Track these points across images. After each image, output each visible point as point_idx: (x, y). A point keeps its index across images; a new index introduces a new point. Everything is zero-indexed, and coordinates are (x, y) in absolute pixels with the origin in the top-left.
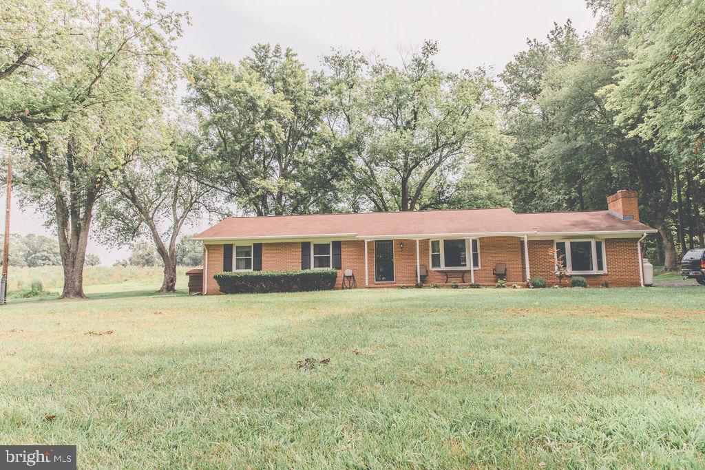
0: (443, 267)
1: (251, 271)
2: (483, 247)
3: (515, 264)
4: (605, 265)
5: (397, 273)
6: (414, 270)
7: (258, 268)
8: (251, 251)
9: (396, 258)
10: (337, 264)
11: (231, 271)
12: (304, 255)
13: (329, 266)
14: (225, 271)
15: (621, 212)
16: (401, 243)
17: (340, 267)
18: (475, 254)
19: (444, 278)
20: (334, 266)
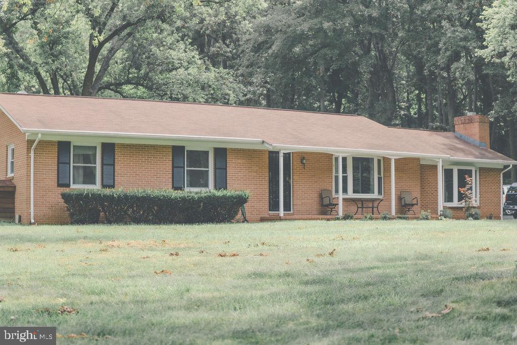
0: (350, 194)
1: (96, 188)
2: (387, 170)
3: (414, 193)
4: (478, 196)
5: (295, 201)
6: (315, 196)
7: (109, 184)
8: (95, 155)
9: (295, 178)
10: (221, 183)
11: (68, 186)
12: (176, 167)
13: (206, 185)
14: (59, 185)
15: (477, 138)
16: (303, 157)
17: (226, 188)
18: (380, 179)
19: (353, 208)
20: (217, 187)
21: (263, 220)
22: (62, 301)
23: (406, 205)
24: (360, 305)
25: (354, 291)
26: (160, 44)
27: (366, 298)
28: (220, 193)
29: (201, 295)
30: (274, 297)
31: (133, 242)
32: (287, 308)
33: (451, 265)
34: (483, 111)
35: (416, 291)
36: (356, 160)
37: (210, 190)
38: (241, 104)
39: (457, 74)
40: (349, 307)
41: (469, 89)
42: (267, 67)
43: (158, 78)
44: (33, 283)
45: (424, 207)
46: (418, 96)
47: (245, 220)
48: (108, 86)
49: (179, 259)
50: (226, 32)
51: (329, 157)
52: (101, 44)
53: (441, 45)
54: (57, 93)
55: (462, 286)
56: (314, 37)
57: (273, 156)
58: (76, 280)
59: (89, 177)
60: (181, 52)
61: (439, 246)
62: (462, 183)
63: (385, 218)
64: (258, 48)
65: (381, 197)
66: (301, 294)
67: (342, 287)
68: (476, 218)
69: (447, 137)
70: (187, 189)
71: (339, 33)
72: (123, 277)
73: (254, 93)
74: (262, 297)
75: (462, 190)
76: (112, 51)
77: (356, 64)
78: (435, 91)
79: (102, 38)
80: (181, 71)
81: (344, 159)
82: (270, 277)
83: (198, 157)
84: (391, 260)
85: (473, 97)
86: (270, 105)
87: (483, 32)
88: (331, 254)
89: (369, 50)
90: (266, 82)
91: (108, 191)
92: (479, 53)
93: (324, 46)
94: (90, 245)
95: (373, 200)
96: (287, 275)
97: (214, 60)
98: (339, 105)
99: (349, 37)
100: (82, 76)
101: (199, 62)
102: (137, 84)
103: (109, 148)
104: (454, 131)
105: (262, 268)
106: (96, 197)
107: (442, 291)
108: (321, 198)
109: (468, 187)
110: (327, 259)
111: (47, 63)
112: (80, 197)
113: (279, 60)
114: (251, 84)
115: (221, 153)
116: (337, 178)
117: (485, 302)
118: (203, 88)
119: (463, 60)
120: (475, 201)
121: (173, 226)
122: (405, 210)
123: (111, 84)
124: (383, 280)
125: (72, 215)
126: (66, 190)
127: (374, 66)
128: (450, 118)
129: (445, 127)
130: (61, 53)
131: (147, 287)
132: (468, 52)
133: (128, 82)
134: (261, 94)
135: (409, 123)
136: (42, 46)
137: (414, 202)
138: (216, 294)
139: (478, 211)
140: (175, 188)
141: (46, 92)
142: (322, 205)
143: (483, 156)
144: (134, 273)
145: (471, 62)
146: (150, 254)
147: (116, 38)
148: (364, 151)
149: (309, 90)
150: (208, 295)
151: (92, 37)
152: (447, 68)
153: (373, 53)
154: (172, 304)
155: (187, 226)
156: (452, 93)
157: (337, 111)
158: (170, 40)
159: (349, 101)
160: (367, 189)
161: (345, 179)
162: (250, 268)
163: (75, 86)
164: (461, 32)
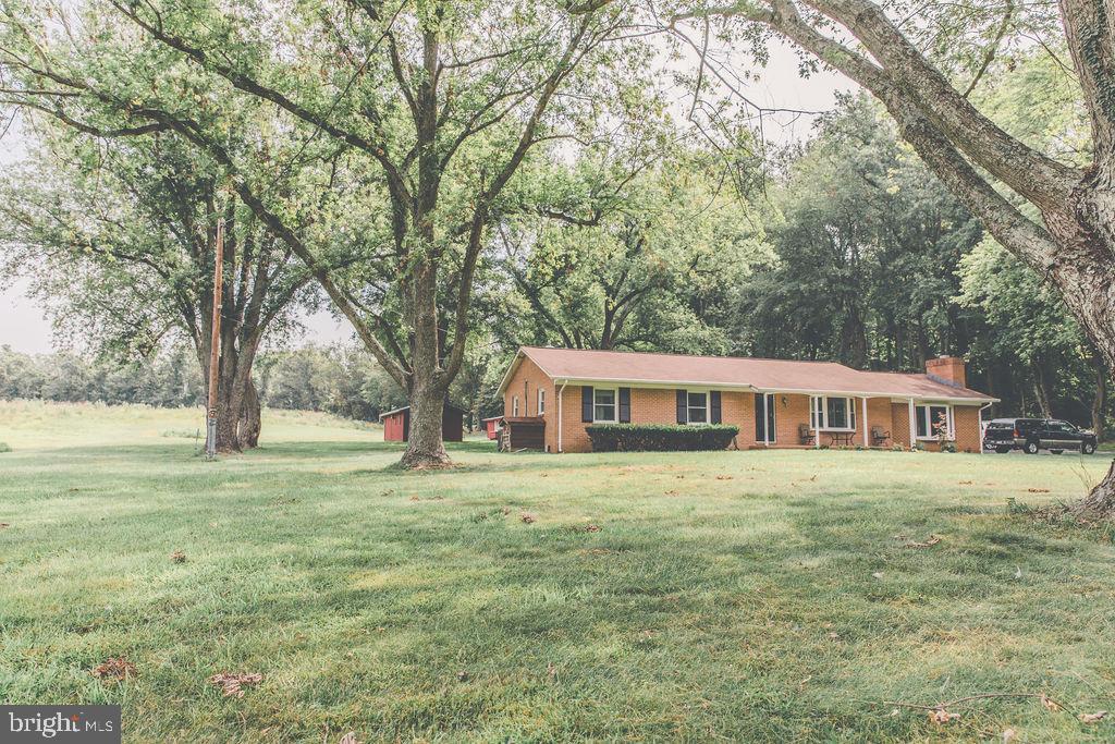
0: (826, 428)
1: (615, 422)
2: (859, 407)
3: (886, 426)
4: (954, 431)
5: (778, 433)
6: (795, 429)
7: (625, 418)
8: (613, 397)
9: (777, 415)
10: (717, 418)
11: (592, 421)
12: (680, 407)
13: (704, 420)
14: (584, 421)
15: (951, 378)
16: (784, 398)
17: (720, 423)
18: (852, 415)
19: (829, 440)
20: (713, 422)
21: (751, 448)
22: (588, 519)
23: (878, 438)
24: (844, 528)
25: (837, 514)
26: (664, 307)
27: (849, 522)
28: (715, 427)
29: (704, 513)
30: (766, 517)
31: (646, 467)
32: (779, 527)
33: (931, 495)
34: (957, 354)
35: (898, 519)
36: (831, 400)
37: (708, 424)
38: (731, 355)
39: (929, 321)
40: (835, 529)
41: (941, 334)
42: (752, 325)
43: (664, 336)
44: (562, 504)
45: (896, 440)
46: (888, 343)
47: (736, 448)
48: (622, 342)
49: (684, 481)
50: (717, 297)
51: (806, 397)
52: (615, 309)
53: (912, 296)
54: (580, 347)
55: (947, 518)
56: (792, 297)
57: (759, 397)
58: (599, 501)
59: (609, 415)
60: (681, 314)
61: (916, 476)
62: (935, 419)
63: (858, 449)
64: (745, 309)
65: (854, 431)
66: (789, 515)
67: (825, 510)
68: (952, 452)
69: (919, 379)
70: (689, 424)
71: (813, 293)
72: (639, 497)
73: (741, 346)
74: (756, 516)
75: (935, 426)
76: (625, 314)
77: (830, 319)
78: (906, 338)
79: (615, 304)
80: (682, 329)
81: (820, 399)
82: (762, 498)
83: (698, 399)
84: (868, 488)
85: (946, 341)
86: (755, 356)
87: (960, 279)
88: (813, 479)
89: (842, 305)
90: (752, 337)
91: (624, 426)
92: (954, 300)
93: (801, 304)
94: (610, 470)
95: (847, 433)
96: (776, 497)
97: (709, 320)
98: (814, 354)
99: (824, 295)
100: (601, 333)
101: (697, 322)
102: (646, 341)
103: (625, 393)
104: (925, 373)
105: (753, 490)
106: (614, 430)
107: (925, 521)
108: (800, 430)
109: (941, 422)
110: (810, 484)
111: (570, 323)
112: (601, 430)
113: (761, 319)
114: (739, 339)
115: (716, 396)
116: (813, 414)
117: (977, 536)
118: (700, 344)
119: (936, 308)
120: (950, 435)
121: (678, 453)
122: (877, 442)
123: (625, 340)
124: (863, 506)
125: (594, 445)
126: (590, 425)
127: (845, 320)
128: (921, 361)
129: (916, 368)
130: (581, 315)
131: (658, 506)
132: (941, 299)
133: (639, 339)
134: (747, 347)
135: (878, 367)
136: (564, 308)
137: (887, 435)
138: (717, 512)
139: (954, 445)
140: (679, 423)
141: (570, 346)
142: (801, 437)
143: (958, 395)
144: (648, 493)
145: (945, 308)
146: (660, 477)
147: (627, 303)
148: (837, 392)
149: (787, 342)
150: (710, 513)
151: (607, 303)
152: (919, 316)
153: (845, 309)
154: (681, 521)
155: (690, 453)
156: (923, 338)
157: (812, 359)
158: (671, 304)
159: (822, 350)
160: (842, 423)
161: (821, 415)
162: (744, 490)
163: (595, 342)
164: (934, 282)
